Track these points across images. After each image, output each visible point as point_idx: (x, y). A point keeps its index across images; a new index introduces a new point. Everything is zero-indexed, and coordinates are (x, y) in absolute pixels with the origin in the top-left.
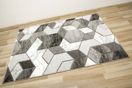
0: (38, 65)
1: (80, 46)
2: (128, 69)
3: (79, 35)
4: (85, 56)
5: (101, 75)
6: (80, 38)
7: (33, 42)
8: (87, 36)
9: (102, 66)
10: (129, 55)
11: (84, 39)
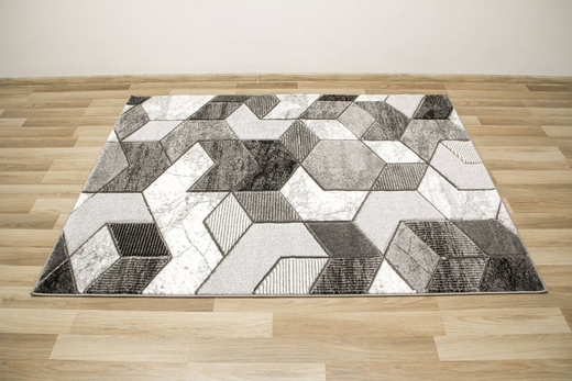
0: (182, 250)
1: (360, 208)
2: (536, 336)
3: (363, 166)
4: (374, 252)
5: (427, 341)
6: (364, 176)
7: (178, 155)
8: (395, 177)
9: (435, 306)
10: (546, 283)
11: (380, 185)
